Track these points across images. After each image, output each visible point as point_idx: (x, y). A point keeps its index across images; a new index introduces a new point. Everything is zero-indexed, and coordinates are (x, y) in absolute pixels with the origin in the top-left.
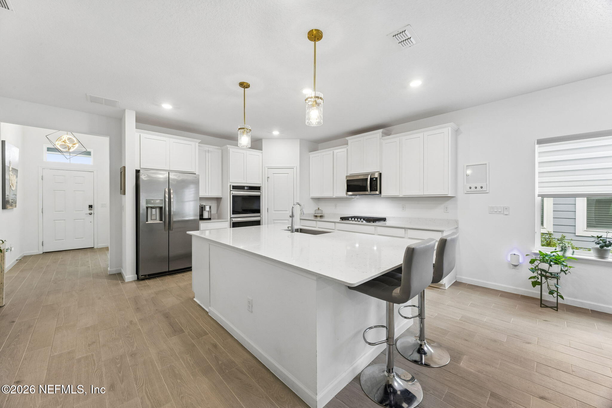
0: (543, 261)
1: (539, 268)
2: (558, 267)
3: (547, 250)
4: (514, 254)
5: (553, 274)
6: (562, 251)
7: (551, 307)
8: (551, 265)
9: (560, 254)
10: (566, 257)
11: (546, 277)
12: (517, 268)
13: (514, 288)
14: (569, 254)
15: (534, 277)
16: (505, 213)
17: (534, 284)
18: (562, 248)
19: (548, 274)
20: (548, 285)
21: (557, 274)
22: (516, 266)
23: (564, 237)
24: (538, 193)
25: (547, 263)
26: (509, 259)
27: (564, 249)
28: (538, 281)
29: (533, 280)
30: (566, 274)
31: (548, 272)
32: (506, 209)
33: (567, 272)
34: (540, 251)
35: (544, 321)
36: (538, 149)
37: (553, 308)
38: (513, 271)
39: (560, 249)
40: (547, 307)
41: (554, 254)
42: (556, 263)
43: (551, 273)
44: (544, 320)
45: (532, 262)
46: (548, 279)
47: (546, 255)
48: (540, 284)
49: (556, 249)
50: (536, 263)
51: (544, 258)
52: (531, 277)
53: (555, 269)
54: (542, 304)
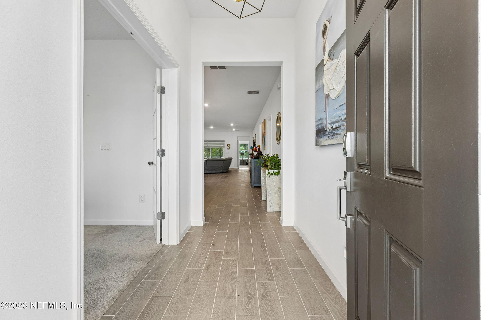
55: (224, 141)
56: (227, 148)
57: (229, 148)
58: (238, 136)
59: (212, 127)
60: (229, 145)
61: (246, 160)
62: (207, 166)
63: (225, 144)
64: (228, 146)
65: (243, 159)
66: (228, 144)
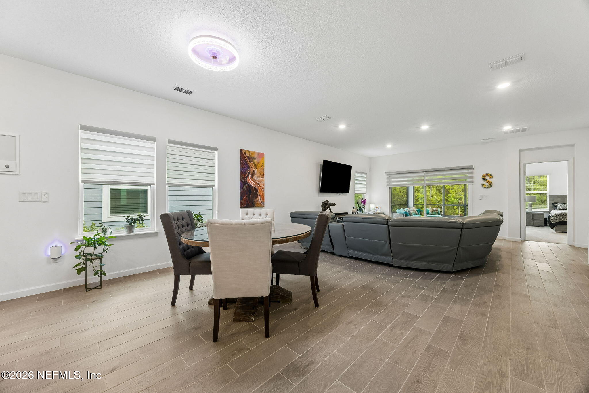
0: (89, 245)
1: (84, 253)
2: (102, 247)
3: (91, 235)
4: (56, 246)
5: (98, 255)
6: (102, 232)
7: (95, 288)
8: (95, 247)
9: (102, 235)
10: (107, 238)
11: (91, 260)
12: (59, 260)
13: (55, 284)
14: (108, 235)
15: (79, 264)
16: (43, 200)
17: (79, 271)
18: (103, 230)
19: (94, 257)
20: (93, 267)
21: (100, 254)
22: (56, 259)
23: (94, 224)
24: (81, 179)
25: (92, 246)
26: (49, 253)
27: (104, 231)
28: (83, 267)
29: (78, 268)
30: (107, 252)
31: (93, 255)
32: (45, 195)
33: (107, 251)
34: (84, 237)
35: (93, 303)
36: (81, 134)
37: (97, 288)
38: (55, 265)
39: (102, 231)
40: (91, 289)
41: (98, 236)
42: (100, 244)
43: (96, 255)
44: (93, 301)
45: (77, 249)
46: (93, 262)
47: (91, 239)
48: (85, 269)
49: (97, 232)
50: (82, 249)
51: (89, 243)
52: (76, 265)
53: (100, 249)
54: (87, 288)
55: (472, 168)
56: (483, 185)
57: (487, 184)
58: (521, 151)
59: (425, 127)
60: (487, 178)
61: (543, 214)
62: (390, 243)
63: (474, 175)
64: (483, 179)
65: (533, 210)
66: (487, 175)
